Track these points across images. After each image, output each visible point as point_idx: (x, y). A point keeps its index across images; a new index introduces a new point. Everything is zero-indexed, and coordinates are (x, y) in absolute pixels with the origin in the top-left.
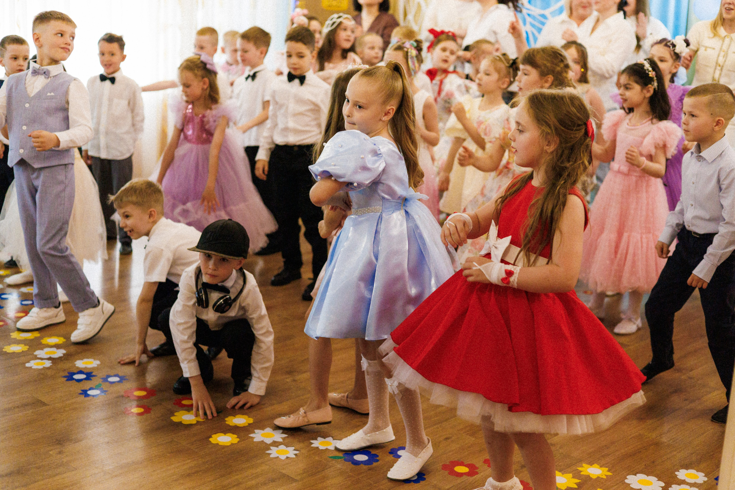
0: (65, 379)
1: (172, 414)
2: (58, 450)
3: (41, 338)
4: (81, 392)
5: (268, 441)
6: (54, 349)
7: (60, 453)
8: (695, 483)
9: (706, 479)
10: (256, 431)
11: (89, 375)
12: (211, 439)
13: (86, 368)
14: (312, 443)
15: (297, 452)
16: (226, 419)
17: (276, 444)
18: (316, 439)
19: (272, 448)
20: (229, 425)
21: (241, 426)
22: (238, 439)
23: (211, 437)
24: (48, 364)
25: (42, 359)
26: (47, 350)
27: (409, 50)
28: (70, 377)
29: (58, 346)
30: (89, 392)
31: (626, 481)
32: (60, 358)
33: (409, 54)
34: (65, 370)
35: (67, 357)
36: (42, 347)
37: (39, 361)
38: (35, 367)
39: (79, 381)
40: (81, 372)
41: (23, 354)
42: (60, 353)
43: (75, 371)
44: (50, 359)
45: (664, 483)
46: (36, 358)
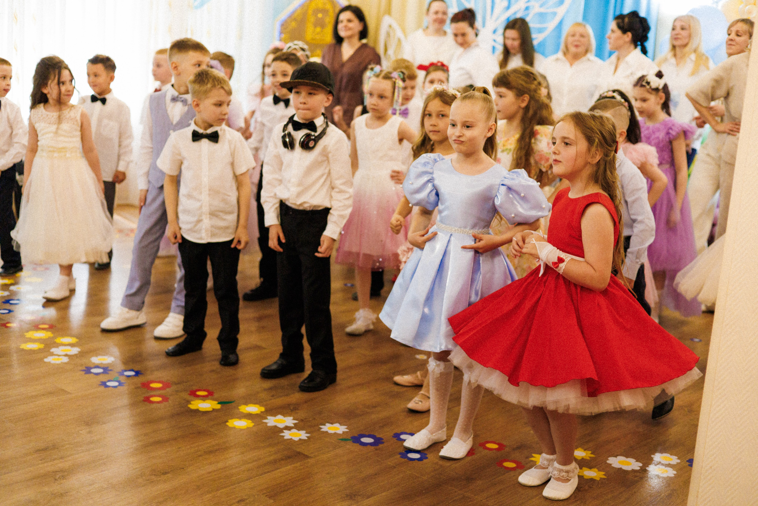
0: (84, 372)
1: (189, 402)
2: (88, 430)
3: (55, 337)
4: (100, 383)
5: (281, 426)
6: (69, 348)
7: (90, 432)
8: (669, 464)
9: (679, 461)
10: (269, 417)
11: (106, 370)
12: (228, 424)
13: (102, 364)
14: (321, 428)
15: (308, 435)
16: (239, 408)
17: (288, 428)
18: (324, 425)
19: (284, 431)
20: (242, 413)
21: (253, 413)
22: (253, 424)
23: (227, 422)
24: (66, 360)
25: (59, 356)
26: (61, 348)
27: (397, 81)
28: (88, 370)
29: (72, 345)
30: (109, 384)
31: (608, 462)
32: (76, 355)
33: (397, 85)
34: (82, 365)
35: (81, 354)
36: (57, 345)
37: (56, 357)
38: (53, 362)
39: (97, 374)
40: (97, 367)
41: (40, 351)
42: (75, 351)
43: (92, 366)
44: (66, 355)
45: (642, 463)
46: (52, 354)
